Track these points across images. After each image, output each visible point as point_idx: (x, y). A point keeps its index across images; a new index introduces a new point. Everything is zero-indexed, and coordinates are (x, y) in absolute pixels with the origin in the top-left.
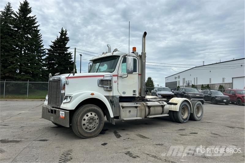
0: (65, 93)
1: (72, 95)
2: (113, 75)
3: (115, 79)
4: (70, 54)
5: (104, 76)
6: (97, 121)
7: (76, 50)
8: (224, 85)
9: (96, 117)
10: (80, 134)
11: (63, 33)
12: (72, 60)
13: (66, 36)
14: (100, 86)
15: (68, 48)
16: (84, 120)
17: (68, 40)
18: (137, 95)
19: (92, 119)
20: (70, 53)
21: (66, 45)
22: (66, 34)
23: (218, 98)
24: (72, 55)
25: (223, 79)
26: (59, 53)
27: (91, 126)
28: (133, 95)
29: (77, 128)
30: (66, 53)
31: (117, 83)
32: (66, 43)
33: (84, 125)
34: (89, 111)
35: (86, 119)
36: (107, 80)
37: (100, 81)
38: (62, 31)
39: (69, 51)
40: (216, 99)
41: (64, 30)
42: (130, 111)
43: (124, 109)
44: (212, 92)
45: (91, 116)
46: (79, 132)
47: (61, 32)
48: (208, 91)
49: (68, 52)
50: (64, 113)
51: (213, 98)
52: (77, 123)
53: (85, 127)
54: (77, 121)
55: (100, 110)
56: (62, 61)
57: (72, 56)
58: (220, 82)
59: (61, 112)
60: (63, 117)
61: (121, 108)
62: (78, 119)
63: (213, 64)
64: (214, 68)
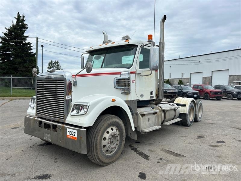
0: (71, 100)
1: (87, 103)
2: (131, 72)
3: (133, 77)
4: (29, 44)
5: (121, 73)
6: (119, 138)
7: (38, 39)
8: (182, 80)
9: (118, 133)
10: (100, 161)
11: (20, 19)
12: (32, 51)
13: (23, 22)
14: (117, 87)
15: (27, 37)
16: (105, 139)
17: (27, 28)
18: (155, 98)
19: (114, 136)
20: (29, 42)
21: (24, 34)
22: (23, 20)
23: (189, 93)
24: (32, 45)
25: (183, 74)
26: (16, 43)
27: (112, 146)
28: (151, 97)
29: (97, 153)
30: (24, 42)
31: (135, 83)
32: (24, 31)
33: (104, 146)
34: (109, 125)
35: (107, 138)
36: (125, 79)
37: (117, 81)
38: (19, 16)
39: (28, 40)
40: (188, 94)
41: (20, 15)
42: (149, 120)
43: (144, 117)
44: (183, 87)
45: (113, 133)
46: (99, 158)
47: (17, 17)
48: (179, 86)
49: (27, 42)
50: (76, 131)
51: (184, 93)
52: (96, 145)
53: (105, 149)
54: (96, 142)
55: (121, 122)
56: (20, 52)
57: (32, 47)
58: (180, 77)
59: (68, 130)
60: (75, 138)
61: (140, 116)
62: (97, 140)
63: (173, 60)
64: (181, 64)
